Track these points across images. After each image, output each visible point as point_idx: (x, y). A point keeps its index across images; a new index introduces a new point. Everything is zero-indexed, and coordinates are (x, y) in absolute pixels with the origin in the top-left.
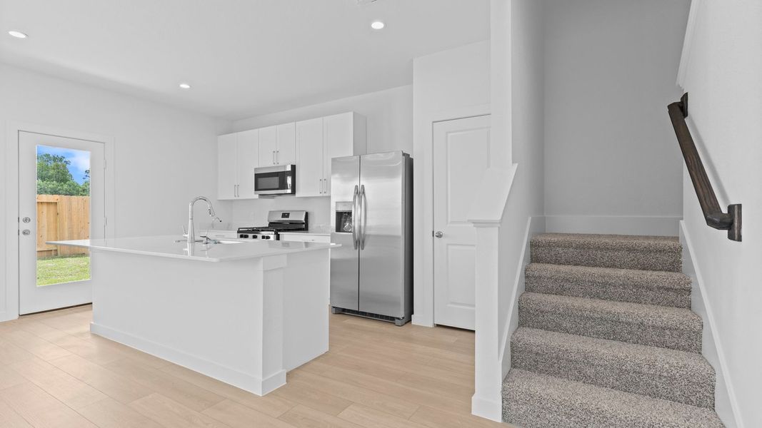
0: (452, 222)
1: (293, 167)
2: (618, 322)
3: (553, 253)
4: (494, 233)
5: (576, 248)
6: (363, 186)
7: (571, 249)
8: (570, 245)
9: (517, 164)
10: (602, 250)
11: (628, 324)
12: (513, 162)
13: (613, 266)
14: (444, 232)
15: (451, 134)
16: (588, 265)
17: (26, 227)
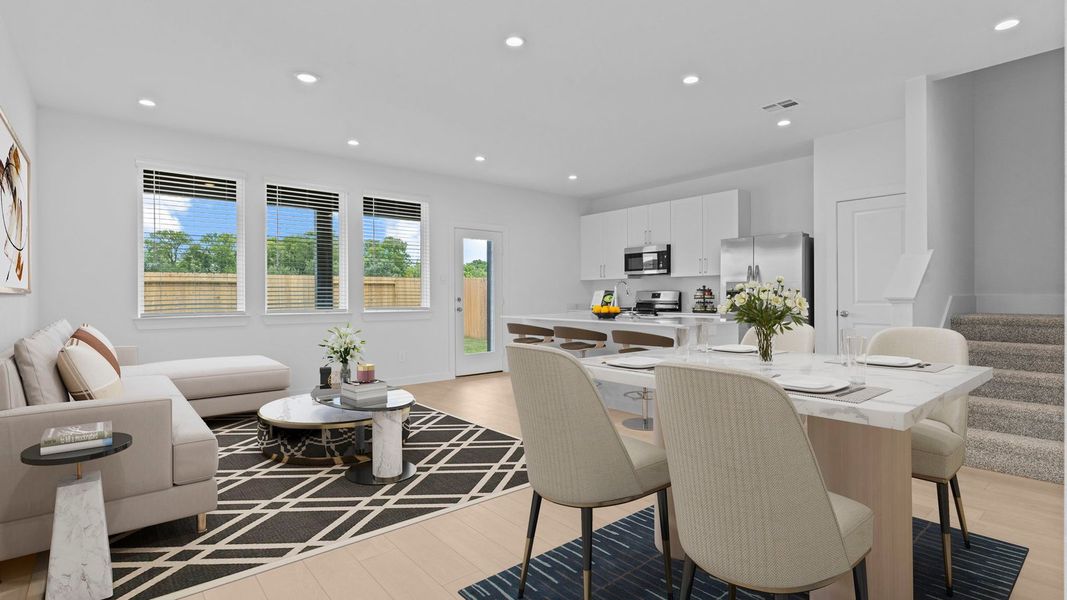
0: (859, 301)
1: (669, 247)
2: (1039, 386)
3: (977, 330)
4: (909, 309)
5: (1004, 326)
6: (757, 267)
7: (998, 327)
8: (996, 323)
9: (932, 251)
10: (1033, 327)
11: (1050, 388)
12: (929, 248)
13: (1046, 342)
14: (848, 310)
15: (857, 214)
16: (1017, 341)
17: (459, 305)
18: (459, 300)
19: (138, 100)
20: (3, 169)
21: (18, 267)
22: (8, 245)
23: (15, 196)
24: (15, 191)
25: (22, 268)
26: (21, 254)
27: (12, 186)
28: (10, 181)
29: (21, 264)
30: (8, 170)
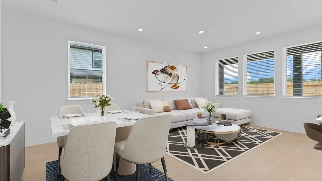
20: (158, 71)
21: (173, 87)
22: (163, 84)
23: (170, 75)
24: (171, 73)
25: (178, 87)
26: (177, 84)
27: (167, 73)
28: (164, 72)
29: (177, 86)
30: (163, 71)
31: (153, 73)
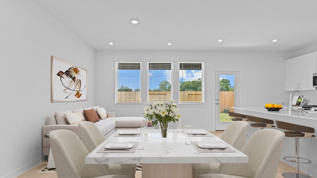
17: (217, 102)
18: (217, 100)
19: (109, 43)
20: (63, 73)
21: (76, 95)
22: (68, 91)
23: (74, 79)
24: (75, 77)
25: (81, 95)
26: (79, 92)
27: (71, 77)
28: (69, 75)
29: (79, 94)
30: (68, 73)
31: (58, 74)
